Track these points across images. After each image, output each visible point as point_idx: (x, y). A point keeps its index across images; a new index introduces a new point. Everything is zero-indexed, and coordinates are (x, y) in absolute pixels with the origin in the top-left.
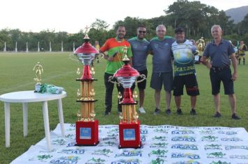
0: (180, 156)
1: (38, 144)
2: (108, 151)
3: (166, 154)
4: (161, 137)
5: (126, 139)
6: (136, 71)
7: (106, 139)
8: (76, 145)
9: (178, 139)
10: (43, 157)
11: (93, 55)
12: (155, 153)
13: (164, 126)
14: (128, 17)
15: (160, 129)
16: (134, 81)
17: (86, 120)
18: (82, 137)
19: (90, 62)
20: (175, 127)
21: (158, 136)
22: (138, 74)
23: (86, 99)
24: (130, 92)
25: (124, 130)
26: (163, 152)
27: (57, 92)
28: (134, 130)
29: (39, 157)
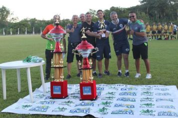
0: (120, 105)
1: (26, 97)
2: (71, 102)
3: (111, 104)
4: (112, 93)
5: (85, 94)
6: (91, 45)
7: (73, 94)
8: (50, 98)
9: (124, 94)
10: (26, 106)
11: (62, 34)
12: (104, 104)
13: (117, 85)
14: (113, 7)
15: (113, 87)
16: (90, 52)
17: (58, 81)
18: (55, 93)
19: (60, 40)
20: (125, 85)
21: (110, 92)
22: (93, 47)
23: (57, 66)
24: (87, 60)
25: (83, 87)
26: (110, 103)
27: (38, 61)
28: (90, 87)
29: (23, 106)
